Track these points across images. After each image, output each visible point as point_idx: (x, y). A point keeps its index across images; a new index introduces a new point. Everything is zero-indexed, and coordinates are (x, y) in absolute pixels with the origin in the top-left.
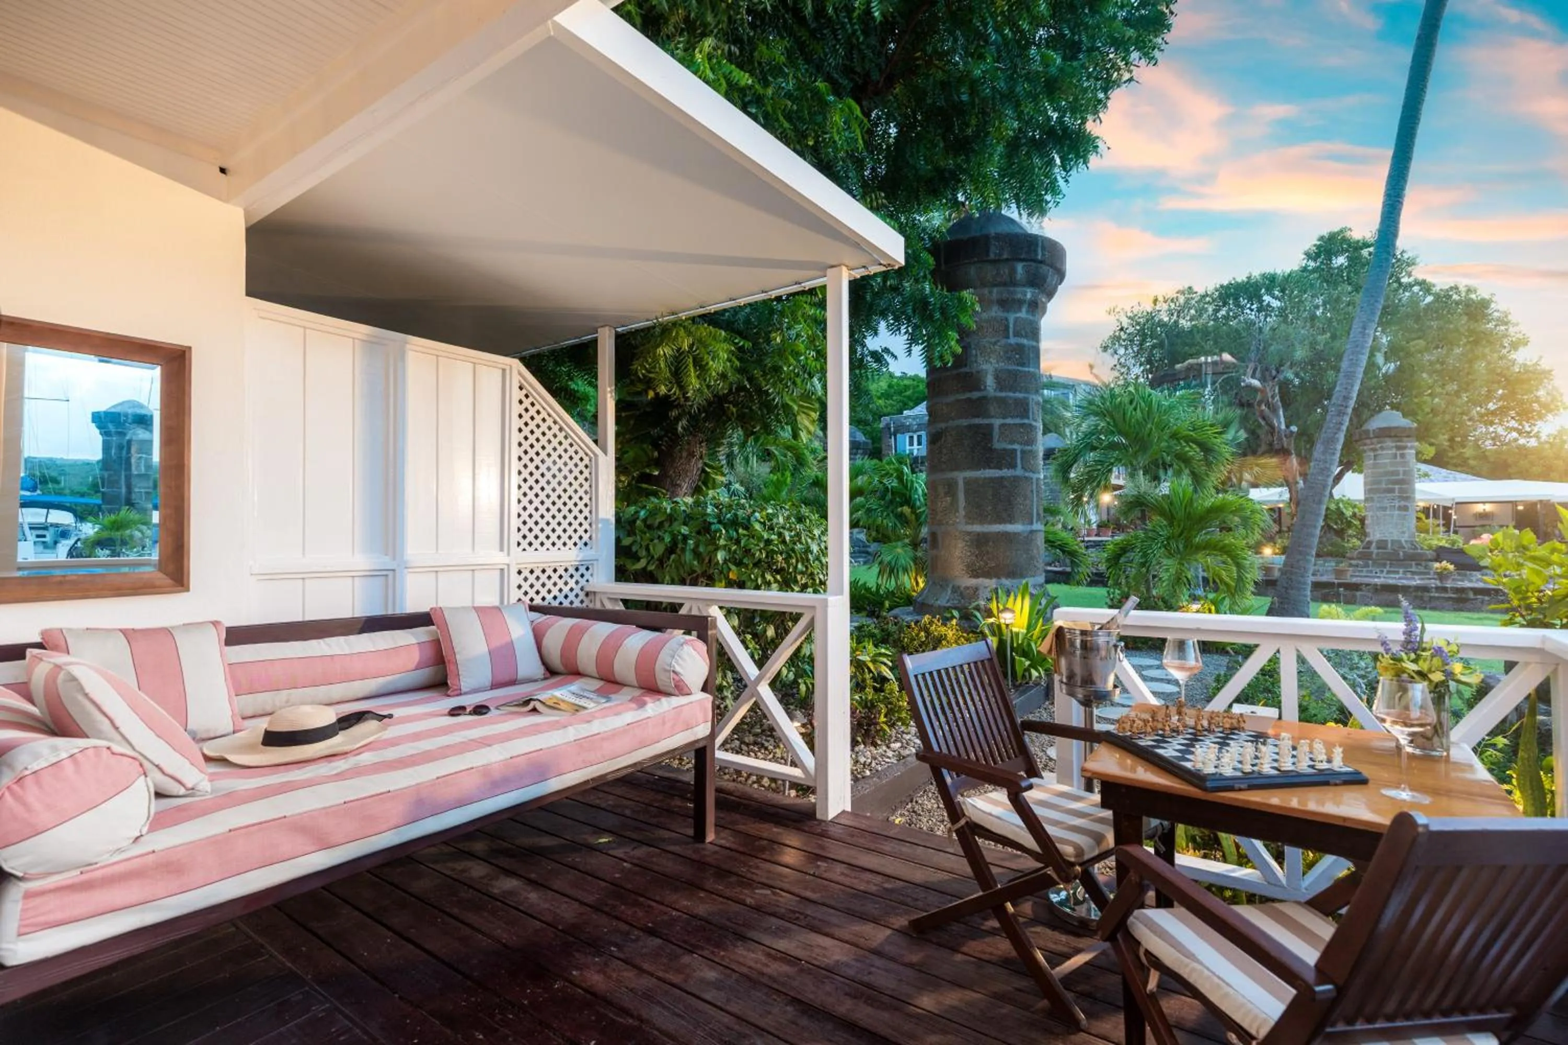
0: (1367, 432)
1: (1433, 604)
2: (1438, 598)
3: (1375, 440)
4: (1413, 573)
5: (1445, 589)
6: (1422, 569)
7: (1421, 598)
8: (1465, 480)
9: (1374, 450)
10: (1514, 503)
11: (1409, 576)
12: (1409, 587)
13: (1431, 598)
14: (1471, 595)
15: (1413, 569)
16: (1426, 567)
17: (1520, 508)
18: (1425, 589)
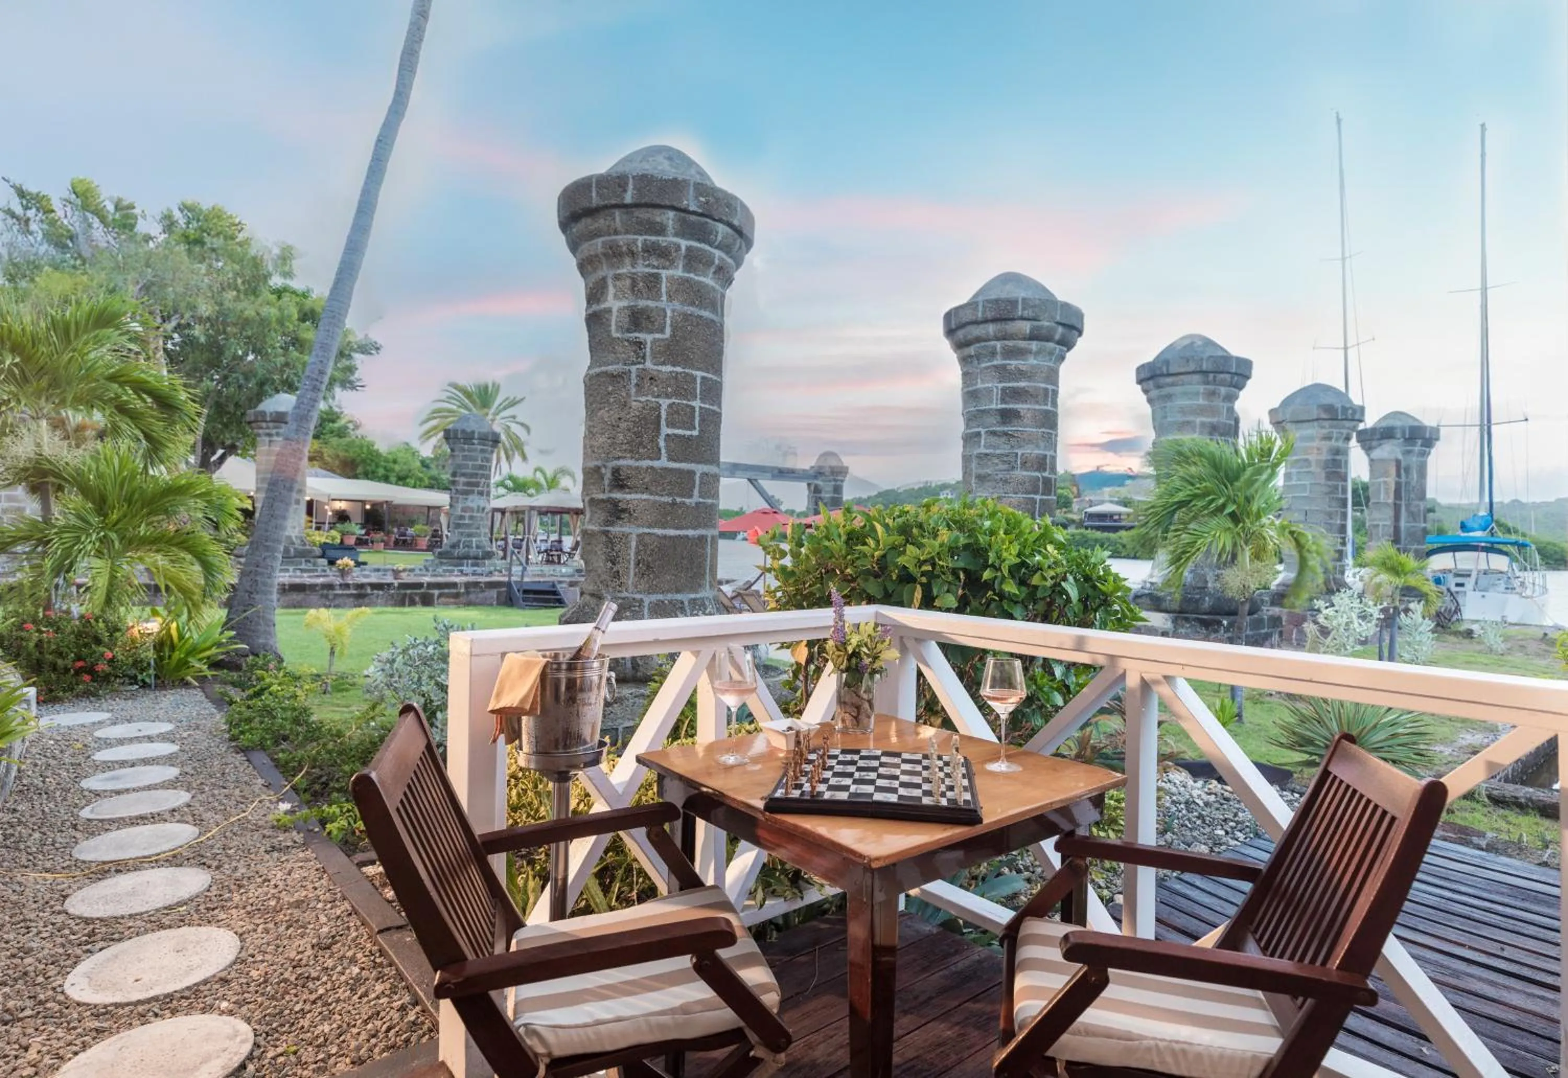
0: (263, 413)
1: (337, 602)
2: (342, 595)
3: (271, 425)
4: (302, 571)
5: (347, 586)
6: (310, 566)
7: (326, 597)
8: (325, 476)
9: (269, 435)
10: (364, 502)
11: (298, 573)
12: (316, 585)
13: (336, 596)
14: (369, 591)
15: (303, 566)
16: (314, 564)
17: (368, 507)
18: (330, 586)
